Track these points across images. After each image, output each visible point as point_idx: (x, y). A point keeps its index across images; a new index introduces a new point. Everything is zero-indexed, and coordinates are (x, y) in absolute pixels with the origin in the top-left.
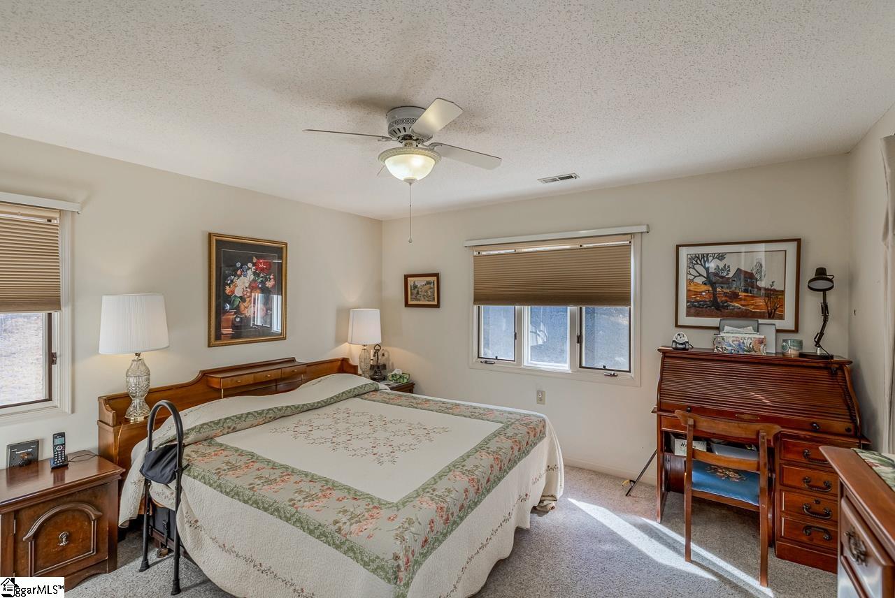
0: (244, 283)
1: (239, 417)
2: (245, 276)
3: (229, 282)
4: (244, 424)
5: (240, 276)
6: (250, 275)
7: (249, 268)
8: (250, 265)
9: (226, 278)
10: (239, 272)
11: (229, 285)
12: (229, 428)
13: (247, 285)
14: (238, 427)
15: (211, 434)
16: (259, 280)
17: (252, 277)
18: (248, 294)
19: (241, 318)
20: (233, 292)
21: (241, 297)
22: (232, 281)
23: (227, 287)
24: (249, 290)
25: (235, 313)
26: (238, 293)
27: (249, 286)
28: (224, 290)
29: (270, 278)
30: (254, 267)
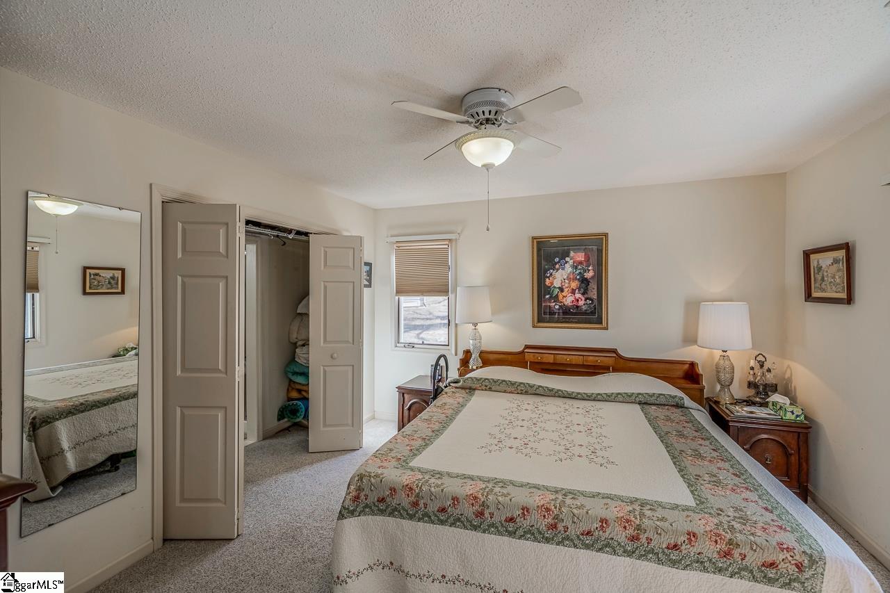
0: (562, 275)
1: (495, 381)
2: (563, 269)
3: (548, 275)
4: (498, 388)
5: (558, 270)
6: (568, 268)
7: (567, 262)
8: (567, 259)
9: (546, 271)
10: (557, 266)
11: (549, 277)
12: (486, 386)
13: (565, 277)
14: (493, 388)
15: (474, 386)
16: (577, 272)
17: (570, 269)
18: (566, 285)
19: (560, 306)
20: (552, 283)
21: (559, 288)
22: (551, 274)
23: (547, 280)
24: (567, 281)
25: (554, 302)
26: (557, 284)
27: (567, 277)
28: (545, 281)
29: (589, 270)
30: (572, 261)
